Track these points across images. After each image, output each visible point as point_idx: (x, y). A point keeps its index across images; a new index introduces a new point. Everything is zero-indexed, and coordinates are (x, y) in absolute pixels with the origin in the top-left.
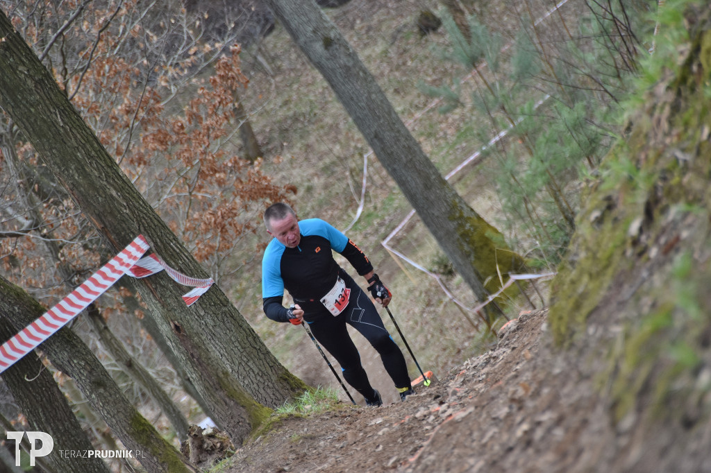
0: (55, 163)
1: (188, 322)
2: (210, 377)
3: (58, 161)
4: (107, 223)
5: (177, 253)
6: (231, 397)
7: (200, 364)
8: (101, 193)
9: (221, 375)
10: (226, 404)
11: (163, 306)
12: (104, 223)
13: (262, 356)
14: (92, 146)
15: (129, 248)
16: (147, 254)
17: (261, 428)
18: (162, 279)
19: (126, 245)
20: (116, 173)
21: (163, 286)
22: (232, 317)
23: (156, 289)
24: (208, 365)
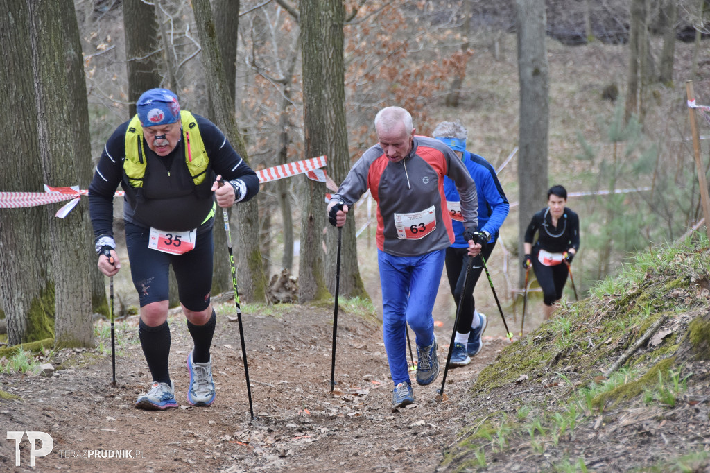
0: (307, 87)
1: (319, 219)
2: (310, 257)
3: (310, 88)
4: (313, 138)
5: (344, 169)
6: (315, 274)
7: (310, 246)
8: (321, 119)
9: (317, 259)
10: (309, 276)
11: (312, 202)
12: (311, 137)
13: (351, 257)
14: (338, 79)
15: (315, 160)
16: (322, 168)
17: (318, 302)
18: (321, 187)
19: (314, 157)
20: (341, 103)
21: (319, 191)
22: (350, 224)
23: (314, 190)
24: (314, 249)
